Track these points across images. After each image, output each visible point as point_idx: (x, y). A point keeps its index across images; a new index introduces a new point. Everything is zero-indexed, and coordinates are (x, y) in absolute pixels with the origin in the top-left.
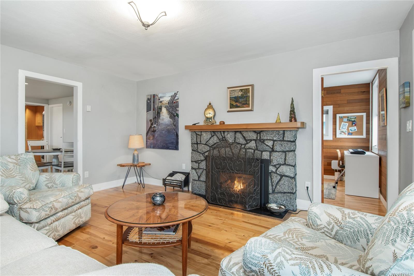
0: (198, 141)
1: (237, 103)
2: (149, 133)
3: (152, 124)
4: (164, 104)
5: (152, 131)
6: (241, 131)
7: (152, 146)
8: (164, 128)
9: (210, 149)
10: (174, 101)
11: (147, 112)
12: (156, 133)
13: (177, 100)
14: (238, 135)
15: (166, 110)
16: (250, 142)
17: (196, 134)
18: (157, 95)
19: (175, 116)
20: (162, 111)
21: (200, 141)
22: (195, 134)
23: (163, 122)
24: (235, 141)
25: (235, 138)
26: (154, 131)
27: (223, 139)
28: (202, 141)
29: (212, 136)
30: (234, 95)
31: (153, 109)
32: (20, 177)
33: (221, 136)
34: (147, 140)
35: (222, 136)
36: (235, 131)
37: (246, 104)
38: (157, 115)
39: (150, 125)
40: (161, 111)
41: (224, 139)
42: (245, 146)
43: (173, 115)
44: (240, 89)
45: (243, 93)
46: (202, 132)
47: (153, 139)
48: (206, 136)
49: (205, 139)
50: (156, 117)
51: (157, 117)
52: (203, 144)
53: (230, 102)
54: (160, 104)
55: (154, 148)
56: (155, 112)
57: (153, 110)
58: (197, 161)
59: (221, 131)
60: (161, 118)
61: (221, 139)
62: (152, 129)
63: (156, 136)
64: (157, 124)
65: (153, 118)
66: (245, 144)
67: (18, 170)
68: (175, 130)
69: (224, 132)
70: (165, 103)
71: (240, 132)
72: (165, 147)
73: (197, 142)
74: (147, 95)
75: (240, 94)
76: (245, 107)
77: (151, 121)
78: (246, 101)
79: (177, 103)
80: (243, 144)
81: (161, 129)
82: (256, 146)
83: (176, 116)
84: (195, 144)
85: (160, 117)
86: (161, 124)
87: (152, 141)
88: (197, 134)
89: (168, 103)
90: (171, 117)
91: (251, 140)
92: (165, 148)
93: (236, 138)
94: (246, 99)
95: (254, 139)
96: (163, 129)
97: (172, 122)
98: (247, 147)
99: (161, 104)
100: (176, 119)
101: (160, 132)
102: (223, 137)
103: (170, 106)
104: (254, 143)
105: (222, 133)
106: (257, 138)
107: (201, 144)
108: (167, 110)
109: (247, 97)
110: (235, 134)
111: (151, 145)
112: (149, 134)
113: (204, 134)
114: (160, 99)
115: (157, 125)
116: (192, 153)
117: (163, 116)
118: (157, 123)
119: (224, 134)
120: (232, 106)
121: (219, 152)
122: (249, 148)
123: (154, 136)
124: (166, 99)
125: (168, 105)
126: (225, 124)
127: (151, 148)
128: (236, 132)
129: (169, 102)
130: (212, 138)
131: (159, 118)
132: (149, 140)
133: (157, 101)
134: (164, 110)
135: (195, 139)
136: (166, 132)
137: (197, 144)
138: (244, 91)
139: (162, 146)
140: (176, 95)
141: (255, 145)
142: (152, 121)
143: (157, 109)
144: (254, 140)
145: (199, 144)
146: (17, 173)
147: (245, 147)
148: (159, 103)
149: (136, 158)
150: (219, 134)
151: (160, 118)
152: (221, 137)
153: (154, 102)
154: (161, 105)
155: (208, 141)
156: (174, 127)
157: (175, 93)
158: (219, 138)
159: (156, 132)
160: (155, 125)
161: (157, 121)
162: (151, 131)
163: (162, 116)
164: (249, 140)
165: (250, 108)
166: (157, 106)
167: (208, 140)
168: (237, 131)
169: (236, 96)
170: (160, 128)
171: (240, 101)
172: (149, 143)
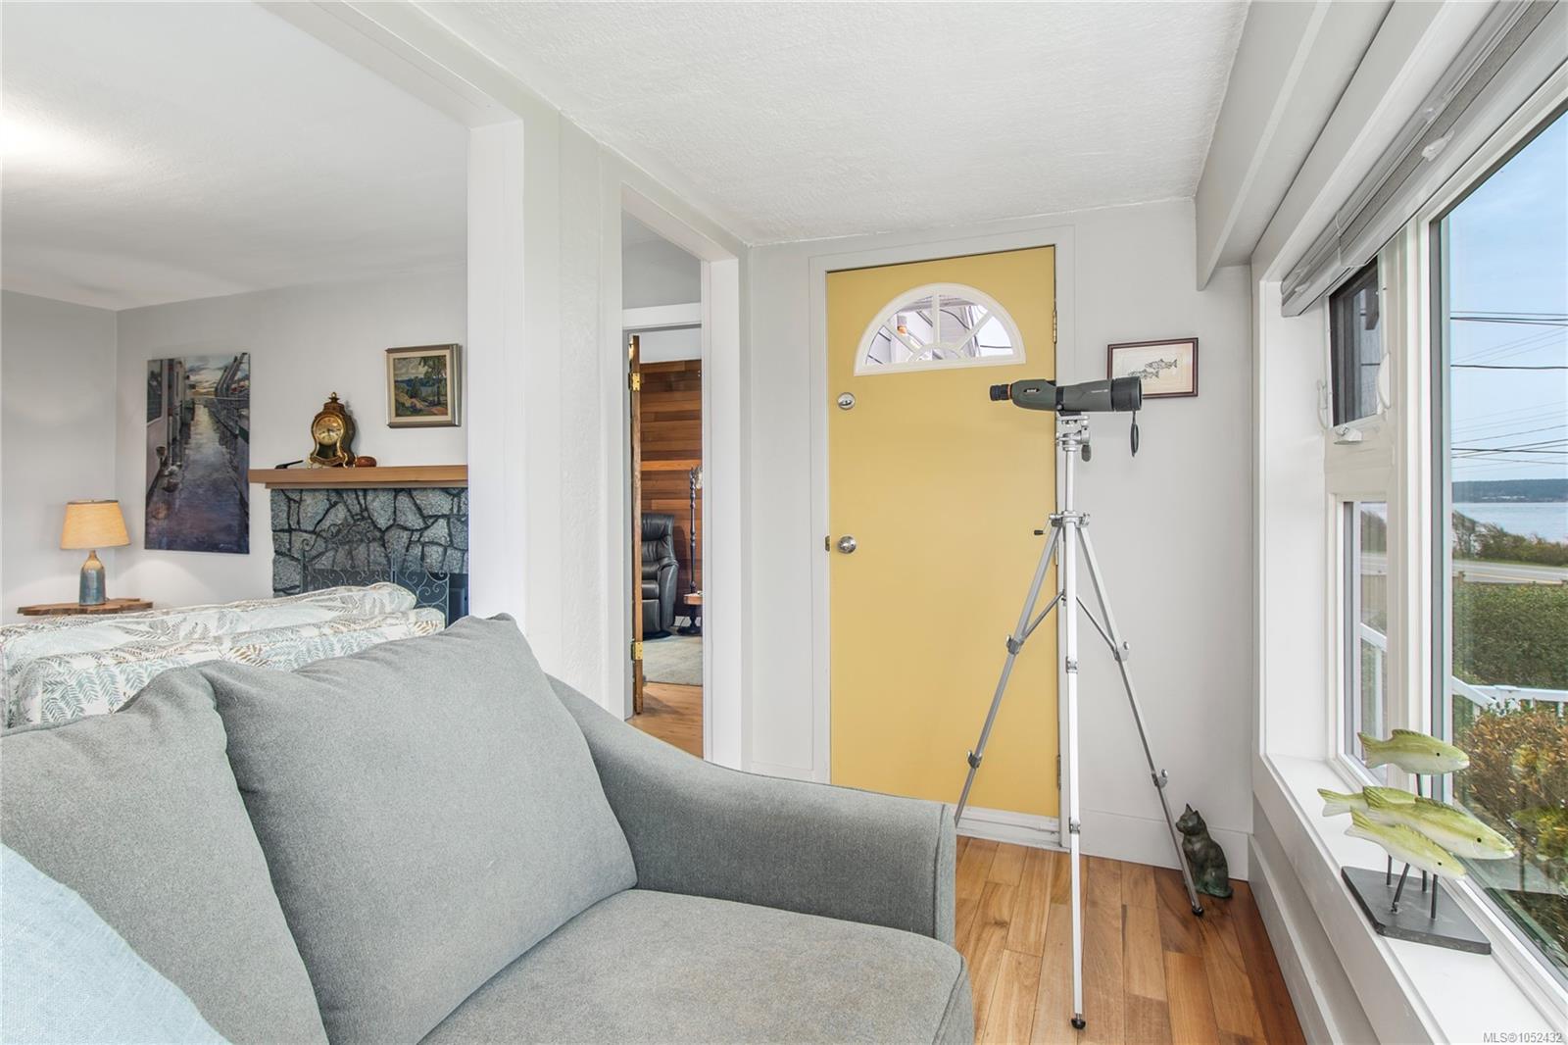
0: (291, 523)
1: (413, 400)
2: (155, 494)
3: (164, 464)
4: (202, 394)
5: (164, 489)
6: (410, 489)
7: (165, 540)
8: (202, 477)
9: (327, 546)
10: (233, 386)
11: (148, 421)
12: (178, 495)
13: (242, 383)
14: (403, 500)
15: (210, 415)
16: (433, 523)
17: (287, 497)
18: (180, 363)
19: (236, 437)
20: (196, 418)
21: (298, 523)
22: (284, 497)
23: (198, 457)
24: (395, 520)
25: (395, 512)
26: (171, 489)
27: (361, 515)
28: (302, 521)
29: (333, 505)
30: (407, 372)
31: (169, 409)
33: (358, 506)
34: (149, 521)
35: (361, 506)
36: (395, 490)
37: (439, 403)
38: (180, 431)
39: (159, 467)
40: (193, 419)
41: (365, 514)
42: (421, 536)
43: (229, 433)
44: (422, 358)
45: (430, 370)
46: (304, 493)
47: (167, 517)
48: (313, 506)
49: (309, 515)
50: (178, 438)
51: (181, 439)
52: (306, 531)
53: (396, 395)
54: (189, 394)
55: (169, 547)
56: (175, 421)
57: (169, 415)
58: (288, 589)
59: (355, 490)
60: (193, 441)
61: (357, 515)
62: (165, 481)
63: (177, 506)
64: (179, 463)
65: (168, 443)
66: (422, 531)
68: (235, 485)
69: (365, 491)
70: (205, 390)
71: (409, 492)
72: (204, 543)
73: (289, 525)
74: (149, 362)
75: (421, 371)
76: (435, 414)
77: (160, 451)
78: (439, 394)
79: (241, 391)
80: (417, 530)
81: (194, 480)
82: (450, 535)
83: (240, 439)
84: (282, 531)
85: (190, 438)
86: (194, 462)
87: (164, 524)
88: (289, 500)
89: (213, 389)
90: (223, 440)
91: (437, 518)
92: (206, 546)
93: (398, 512)
94: (438, 387)
95: (445, 513)
96: (198, 482)
97: (228, 456)
98: (427, 540)
99: (194, 393)
100: (239, 444)
101: (191, 492)
102: (364, 506)
103: (220, 402)
104: (442, 527)
105: (360, 494)
106: (452, 509)
107: (301, 531)
108: (214, 415)
109: (441, 380)
110: (395, 498)
111: (163, 537)
112: (155, 499)
113: (308, 499)
114: (188, 377)
115: (180, 466)
116: (275, 562)
117: (201, 434)
118: (178, 459)
119: (365, 499)
120: (400, 409)
121: (352, 559)
122: (433, 543)
123: (169, 506)
124: (209, 378)
125: (213, 397)
126: (378, 466)
127: (160, 548)
128: (397, 491)
129: (216, 389)
130: (333, 511)
131: (187, 443)
132: (154, 521)
133: (180, 385)
134: (202, 416)
135: (285, 515)
136: (209, 490)
137: (290, 530)
138: (431, 363)
139: (195, 540)
140: (238, 366)
141: (446, 530)
142: (166, 452)
143: (179, 409)
144: (443, 516)
145: (295, 530)
147: (422, 539)
148: (188, 391)
149: (94, 585)
150: (350, 499)
151: (191, 441)
152: (357, 509)
153: (170, 387)
154: (193, 397)
155: (320, 521)
156: (233, 474)
157: (236, 359)
158: (351, 512)
159: (177, 492)
160: (175, 468)
161: (180, 451)
162: (160, 488)
163: (196, 434)
164: (431, 517)
165: (448, 418)
166: (180, 399)
167: (319, 518)
168: (402, 490)
169: (413, 377)
170: (188, 476)
171: (423, 395)
172: (154, 529)
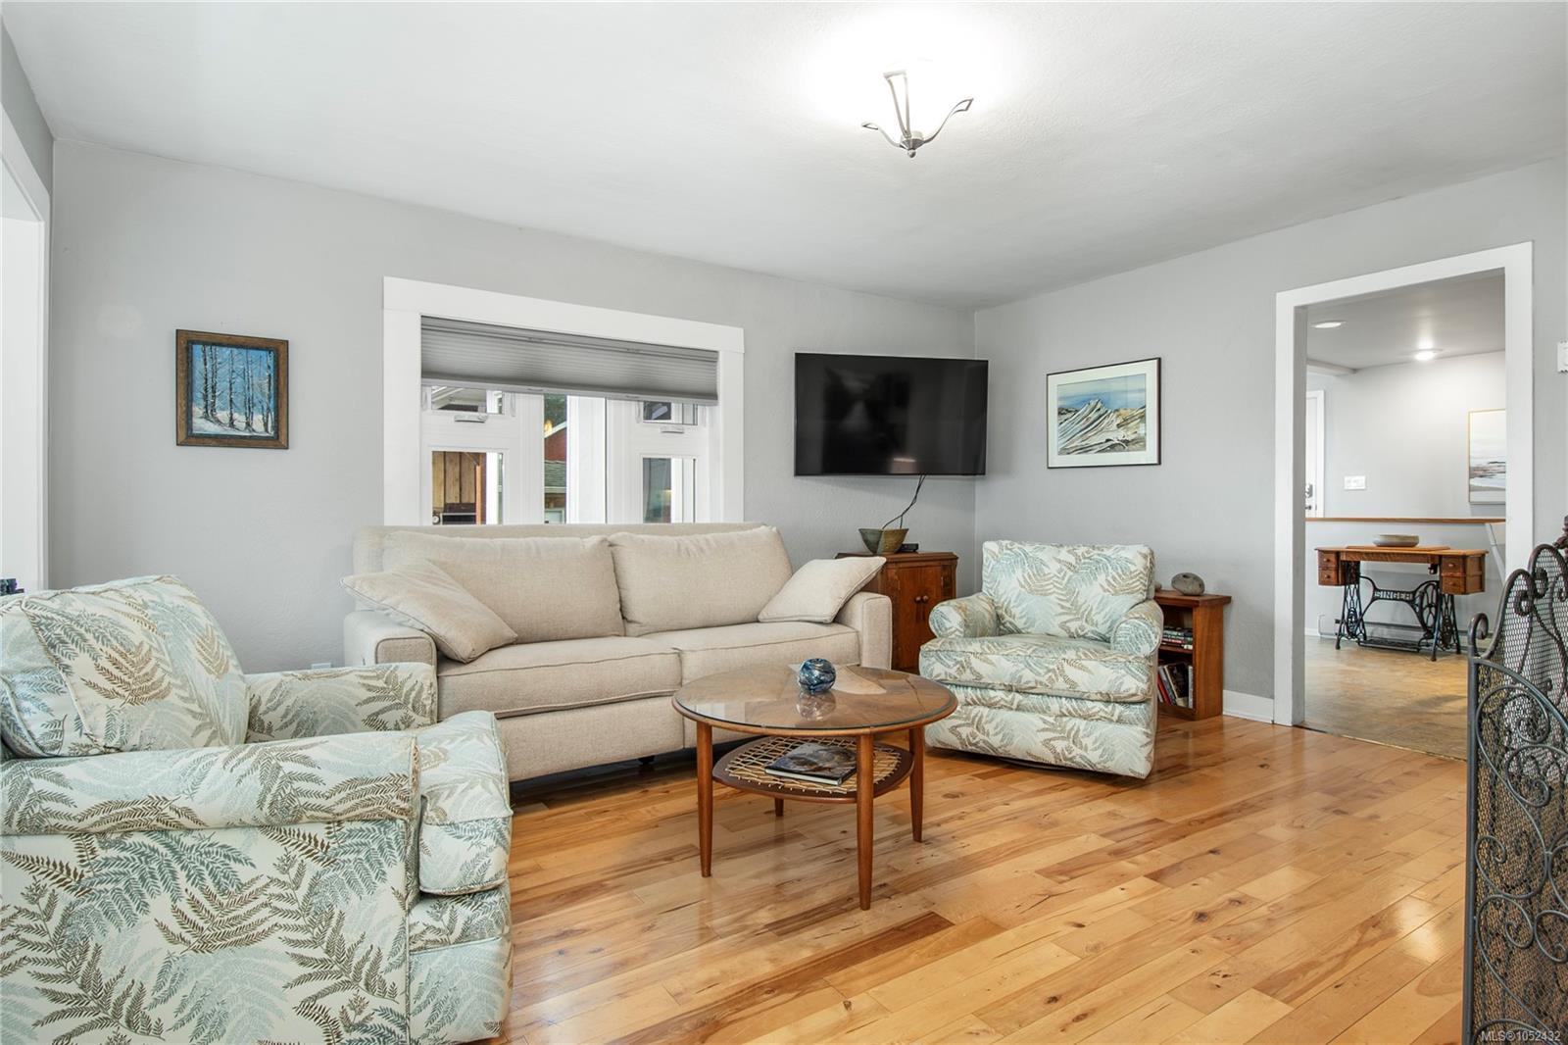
32: (1061, 597)
67: (1064, 582)
146: (1058, 588)
